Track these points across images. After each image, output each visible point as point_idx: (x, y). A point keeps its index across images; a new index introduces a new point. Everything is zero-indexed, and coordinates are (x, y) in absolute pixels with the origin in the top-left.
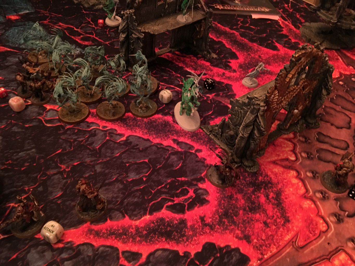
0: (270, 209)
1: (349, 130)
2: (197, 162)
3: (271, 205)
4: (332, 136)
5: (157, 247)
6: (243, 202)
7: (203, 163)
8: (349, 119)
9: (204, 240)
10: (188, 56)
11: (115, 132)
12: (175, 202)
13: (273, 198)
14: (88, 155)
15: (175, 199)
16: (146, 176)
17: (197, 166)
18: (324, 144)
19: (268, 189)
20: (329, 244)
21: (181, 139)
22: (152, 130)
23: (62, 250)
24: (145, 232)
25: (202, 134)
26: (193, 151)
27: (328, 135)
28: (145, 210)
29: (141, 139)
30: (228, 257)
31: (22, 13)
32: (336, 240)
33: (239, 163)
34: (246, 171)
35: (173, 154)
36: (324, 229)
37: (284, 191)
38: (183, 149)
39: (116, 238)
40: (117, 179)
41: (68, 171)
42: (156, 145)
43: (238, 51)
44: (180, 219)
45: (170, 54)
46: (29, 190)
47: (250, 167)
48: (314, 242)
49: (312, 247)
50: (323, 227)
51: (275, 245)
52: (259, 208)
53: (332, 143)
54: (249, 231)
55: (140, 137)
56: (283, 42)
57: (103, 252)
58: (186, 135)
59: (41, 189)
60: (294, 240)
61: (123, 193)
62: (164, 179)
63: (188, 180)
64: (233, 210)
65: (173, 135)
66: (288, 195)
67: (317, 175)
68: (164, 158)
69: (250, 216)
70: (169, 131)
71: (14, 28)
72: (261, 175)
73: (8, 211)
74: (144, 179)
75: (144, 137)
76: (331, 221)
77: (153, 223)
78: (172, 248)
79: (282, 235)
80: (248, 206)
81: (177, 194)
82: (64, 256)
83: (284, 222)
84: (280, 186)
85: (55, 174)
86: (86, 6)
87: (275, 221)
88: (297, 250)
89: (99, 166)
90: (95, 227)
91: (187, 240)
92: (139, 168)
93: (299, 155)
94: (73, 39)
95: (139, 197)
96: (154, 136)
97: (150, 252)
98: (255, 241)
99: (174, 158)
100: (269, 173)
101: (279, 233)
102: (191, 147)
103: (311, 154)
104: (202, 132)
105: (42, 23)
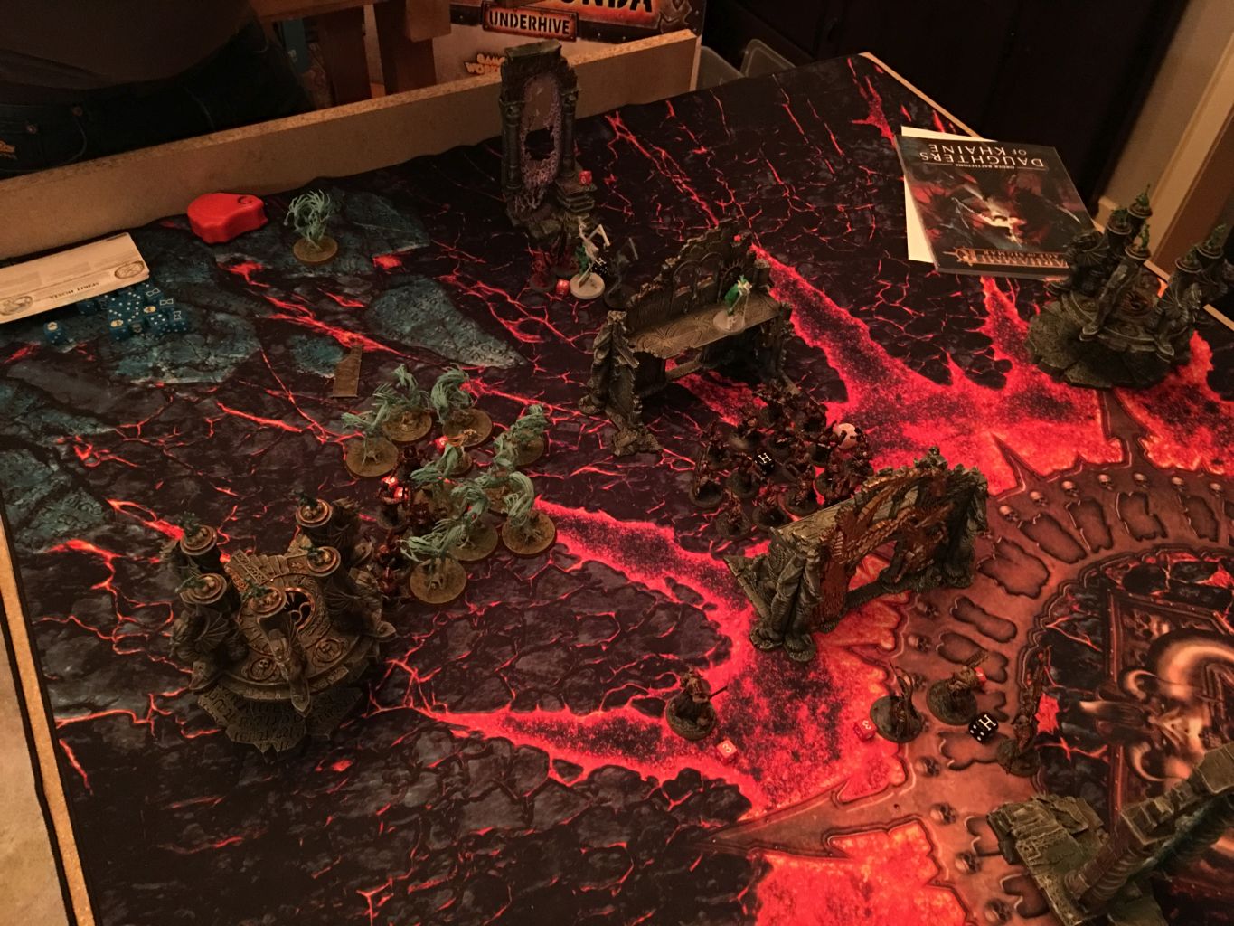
0: (812, 733)
1: (1033, 601)
2: (702, 628)
3: (814, 726)
4: (989, 609)
5: (608, 761)
6: (767, 712)
7: (714, 631)
8: (1043, 575)
9: (683, 763)
10: (736, 385)
11: (564, 551)
12: (649, 696)
13: (823, 713)
14: (515, 590)
15: (650, 689)
16: (607, 643)
17: (700, 635)
18: (964, 624)
19: (821, 696)
20: (896, 806)
21: (683, 580)
22: (632, 555)
23: (465, 742)
24: (592, 736)
25: (724, 574)
26: (700, 607)
27: (982, 606)
28: (598, 701)
29: (609, 572)
30: (715, 797)
31: (405, 249)
32: (913, 802)
33: (778, 641)
34: (788, 658)
35: (662, 607)
36: (898, 781)
37: (846, 705)
38: (681, 600)
39: (546, 738)
40: (558, 642)
41: (481, 617)
42: (634, 586)
43: (853, 377)
44: (652, 724)
45: (697, 378)
46: (419, 640)
47: (796, 651)
48: (871, 798)
49: (864, 806)
50: (897, 777)
51: (800, 791)
52: (793, 728)
53: (982, 624)
54: (762, 762)
55: (607, 567)
56: (969, 360)
57: (525, 755)
58: (693, 571)
59: (437, 641)
60: (836, 790)
61: (566, 668)
62: (638, 653)
63: (678, 661)
64: (745, 725)
65: (668, 569)
66: (853, 713)
67: (924, 684)
68: (644, 614)
69: (772, 738)
70: (662, 560)
71: (390, 292)
72: (816, 668)
73: (389, 671)
74: (604, 648)
75: (614, 567)
76: (916, 771)
77: (608, 724)
78: (631, 768)
79: (817, 778)
80: (774, 722)
81: (655, 681)
82: (469, 751)
83: (830, 759)
84: (843, 695)
85: (459, 619)
86: (536, 234)
87: (815, 753)
88: (835, 806)
89: (531, 613)
90: (518, 716)
91: (657, 760)
92: (598, 625)
93: (903, 640)
94: (502, 325)
95: (590, 678)
96: (634, 568)
97: (595, 767)
98: (769, 779)
99: (662, 615)
100: (832, 668)
101: (814, 775)
102: (699, 598)
103: (929, 641)
104: (724, 570)
105: (444, 280)
